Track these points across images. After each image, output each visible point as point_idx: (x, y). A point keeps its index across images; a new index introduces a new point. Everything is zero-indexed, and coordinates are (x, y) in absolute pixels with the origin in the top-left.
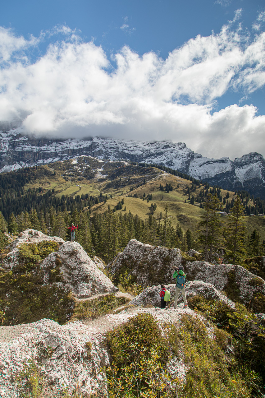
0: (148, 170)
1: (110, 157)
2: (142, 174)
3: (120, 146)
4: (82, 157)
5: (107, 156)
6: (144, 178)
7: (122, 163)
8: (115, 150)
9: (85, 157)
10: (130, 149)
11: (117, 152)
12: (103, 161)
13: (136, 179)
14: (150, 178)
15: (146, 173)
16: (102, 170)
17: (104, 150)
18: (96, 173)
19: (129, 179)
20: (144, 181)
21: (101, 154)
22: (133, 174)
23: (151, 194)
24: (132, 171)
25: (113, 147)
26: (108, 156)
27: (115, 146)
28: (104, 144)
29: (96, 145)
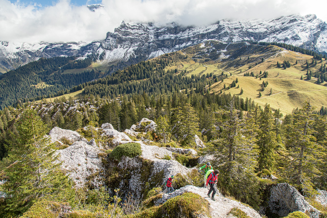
0: (268, 48)
1: (234, 37)
2: (261, 52)
3: (245, 26)
4: (209, 41)
5: (231, 37)
6: (263, 56)
7: (244, 43)
8: (239, 30)
9: (211, 41)
10: (254, 27)
11: (242, 32)
12: (227, 43)
13: (255, 58)
14: (268, 56)
15: (266, 51)
16: (225, 51)
17: (229, 31)
18: (220, 54)
19: (248, 59)
20: (263, 60)
21: (226, 35)
22: (253, 53)
23: (267, 72)
24: (252, 51)
25: (238, 28)
26: (233, 37)
27: (240, 26)
28: (229, 26)
29: (222, 27)
